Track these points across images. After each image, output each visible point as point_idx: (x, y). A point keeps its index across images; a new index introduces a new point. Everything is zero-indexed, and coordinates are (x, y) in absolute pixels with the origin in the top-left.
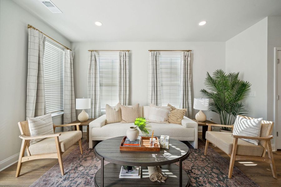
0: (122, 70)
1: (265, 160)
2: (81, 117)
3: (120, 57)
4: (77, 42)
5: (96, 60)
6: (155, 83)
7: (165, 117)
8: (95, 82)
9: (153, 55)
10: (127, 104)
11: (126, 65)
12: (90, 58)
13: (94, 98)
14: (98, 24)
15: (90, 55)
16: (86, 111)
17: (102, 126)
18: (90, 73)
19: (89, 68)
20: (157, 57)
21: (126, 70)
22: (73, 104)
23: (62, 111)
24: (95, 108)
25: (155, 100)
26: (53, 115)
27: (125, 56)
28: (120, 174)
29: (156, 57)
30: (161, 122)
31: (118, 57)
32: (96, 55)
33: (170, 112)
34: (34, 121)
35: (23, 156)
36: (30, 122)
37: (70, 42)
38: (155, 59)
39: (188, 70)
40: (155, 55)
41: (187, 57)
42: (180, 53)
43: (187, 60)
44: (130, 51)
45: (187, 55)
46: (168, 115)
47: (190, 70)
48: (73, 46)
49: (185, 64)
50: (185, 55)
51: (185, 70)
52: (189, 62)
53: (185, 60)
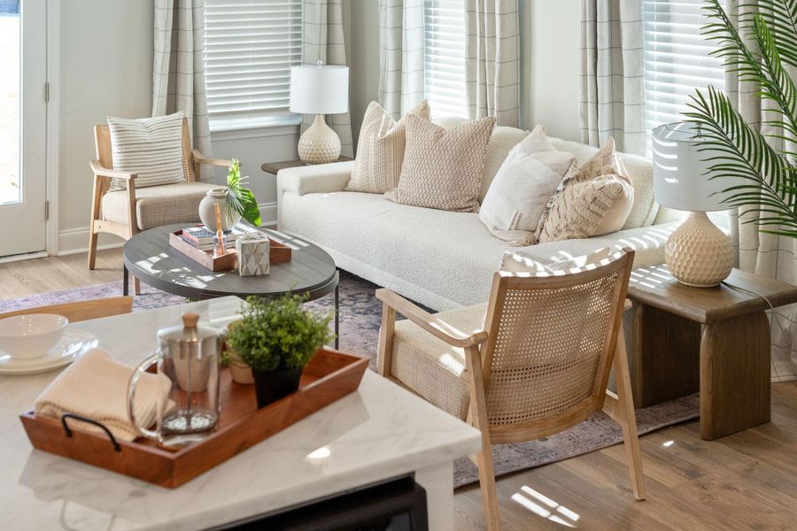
2: (307, 144)
7: (526, 211)
33: (562, 187)
34: (120, 130)
35: (97, 217)
36: (112, 128)
46: (547, 202)
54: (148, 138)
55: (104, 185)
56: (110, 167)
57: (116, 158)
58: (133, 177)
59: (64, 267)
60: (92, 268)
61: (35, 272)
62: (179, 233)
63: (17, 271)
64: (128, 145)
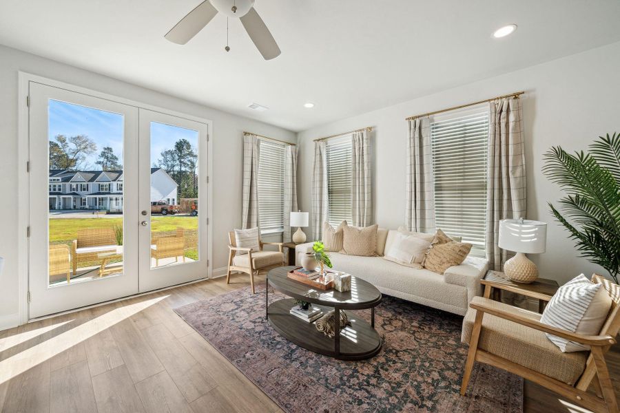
1: (578, 397)
2: (296, 237)
3: (354, 141)
4: (302, 131)
5: (321, 154)
6: (418, 185)
7: (417, 256)
9: (412, 127)
10: (365, 225)
11: (363, 155)
12: (314, 151)
13: (319, 212)
14: (309, 105)
15: (315, 148)
16: (303, 229)
18: (314, 175)
19: (313, 167)
20: (423, 130)
21: (363, 163)
25: (418, 221)
28: (292, 310)
29: (420, 129)
30: (404, 263)
31: (351, 143)
32: (322, 147)
33: (431, 247)
34: (239, 234)
35: (231, 265)
36: (236, 233)
37: (296, 133)
38: (417, 135)
39: (510, 146)
40: (418, 125)
41: (504, 114)
42: (487, 106)
43: (503, 122)
44: (370, 128)
45: (505, 109)
46: (425, 252)
47: (516, 144)
48: (299, 138)
49: (497, 132)
50: (498, 109)
51: (497, 147)
52: (511, 125)
53: (497, 121)
54: (248, 236)
55: (234, 253)
56: (235, 247)
57: (238, 243)
58: (252, 250)
59: (218, 283)
60: (228, 283)
61: (208, 286)
62: (292, 272)
63: (200, 287)
64: (242, 239)
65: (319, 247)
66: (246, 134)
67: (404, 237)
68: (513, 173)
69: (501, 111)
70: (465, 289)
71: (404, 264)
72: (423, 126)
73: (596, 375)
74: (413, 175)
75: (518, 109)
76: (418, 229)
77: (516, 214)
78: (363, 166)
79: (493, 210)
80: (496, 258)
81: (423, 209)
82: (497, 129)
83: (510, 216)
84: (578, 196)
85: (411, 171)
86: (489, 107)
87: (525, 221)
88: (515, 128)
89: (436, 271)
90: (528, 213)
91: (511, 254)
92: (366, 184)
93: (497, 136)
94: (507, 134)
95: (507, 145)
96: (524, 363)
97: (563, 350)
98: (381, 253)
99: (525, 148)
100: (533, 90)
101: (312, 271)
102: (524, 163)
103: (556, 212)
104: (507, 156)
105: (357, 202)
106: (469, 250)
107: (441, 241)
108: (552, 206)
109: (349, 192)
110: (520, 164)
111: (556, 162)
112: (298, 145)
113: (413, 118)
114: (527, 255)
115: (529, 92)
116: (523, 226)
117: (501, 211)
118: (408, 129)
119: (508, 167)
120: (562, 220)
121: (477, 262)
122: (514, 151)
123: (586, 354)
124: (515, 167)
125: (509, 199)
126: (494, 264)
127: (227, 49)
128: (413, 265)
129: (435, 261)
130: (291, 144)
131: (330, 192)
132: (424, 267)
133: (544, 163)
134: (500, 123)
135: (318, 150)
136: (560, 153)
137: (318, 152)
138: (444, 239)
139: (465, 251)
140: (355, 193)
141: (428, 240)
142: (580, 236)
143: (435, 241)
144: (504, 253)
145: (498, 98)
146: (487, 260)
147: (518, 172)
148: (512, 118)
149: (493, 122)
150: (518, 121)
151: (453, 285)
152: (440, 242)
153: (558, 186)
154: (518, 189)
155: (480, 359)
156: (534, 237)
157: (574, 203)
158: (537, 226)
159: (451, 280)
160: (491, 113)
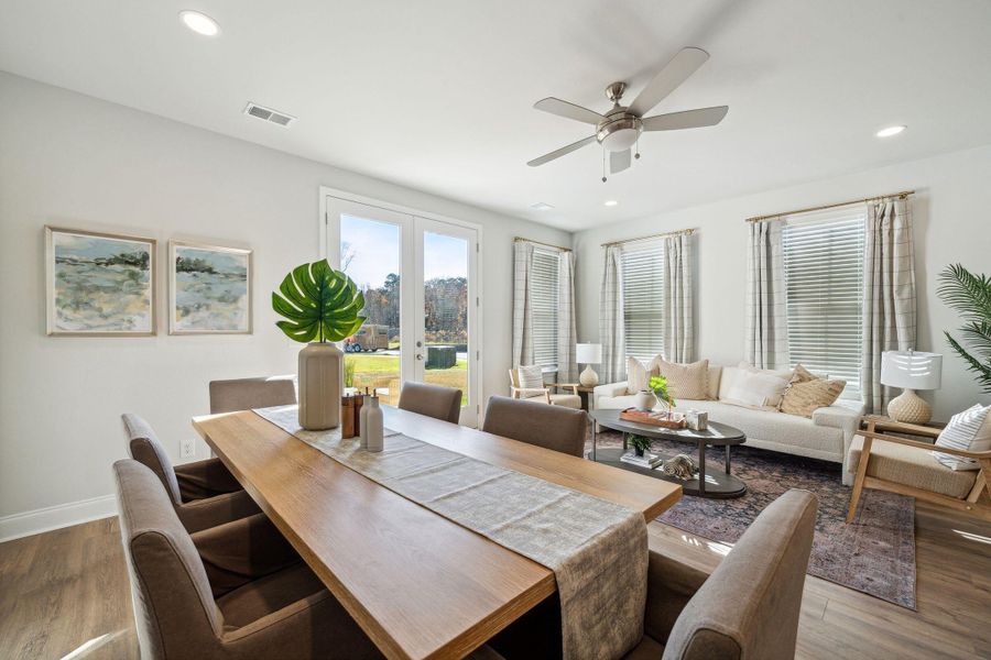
0: (672, 280)
2: (585, 377)
3: (668, 249)
4: (581, 232)
5: (614, 264)
6: (765, 308)
8: (615, 310)
9: (757, 231)
10: (684, 361)
11: (681, 267)
12: (604, 260)
13: (611, 344)
14: (611, 203)
15: (604, 255)
16: (595, 367)
17: (615, 396)
18: (604, 293)
19: (601, 281)
20: (772, 237)
21: (681, 278)
22: (572, 354)
23: (556, 365)
24: (614, 364)
25: (765, 355)
26: (544, 370)
27: (678, 246)
28: (624, 457)
29: (767, 234)
32: (616, 253)
33: (790, 386)
34: (524, 371)
36: (519, 370)
37: (571, 234)
38: (763, 243)
39: (895, 260)
40: (765, 229)
41: (886, 219)
42: (864, 207)
43: (886, 229)
44: (691, 231)
45: (888, 212)
46: (781, 392)
47: (903, 257)
48: (575, 242)
49: (878, 242)
50: (879, 212)
51: (877, 261)
52: (897, 233)
53: (877, 228)
54: (533, 375)
55: (517, 396)
62: (625, 412)
65: (658, 383)
66: (516, 239)
67: (750, 375)
68: (899, 294)
69: (883, 215)
70: (840, 431)
71: (754, 407)
72: (772, 230)
73: (985, 487)
74: (758, 296)
75: (906, 213)
76: (765, 366)
77: (902, 344)
78: (681, 282)
79: (872, 340)
80: (876, 400)
81: (771, 340)
82: (878, 239)
83: (894, 347)
84: (984, 325)
85: (755, 289)
86: (866, 208)
87: (915, 353)
88: (901, 237)
89: (799, 415)
90: (918, 343)
91: (896, 392)
92: (685, 306)
93: (878, 247)
94: (891, 244)
95: (891, 258)
96: (916, 484)
97: (954, 468)
98: (714, 395)
99: (914, 260)
100: (927, 189)
101: (650, 411)
102: (913, 281)
103: (954, 343)
104: (891, 272)
105: (673, 330)
106: (842, 388)
107: (802, 379)
108: (948, 335)
109: (659, 316)
110: (908, 282)
111: (954, 283)
112: (574, 251)
113: (756, 220)
114: (917, 392)
115: (921, 190)
116: (913, 358)
117: (882, 340)
118: (750, 233)
119: (892, 286)
120: (961, 351)
121: (851, 404)
122: (901, 265)
123: (976, 471)
124: (901, 287)
125: (894, 326)
126: (872, 408)
127: (604, 180)
128: (768, 408)
129: (797, 402)
130: (566, 250)
131: (627, 317)
132: (781, 411)
133: (939, 284)
134: (881, 230)
135: (610, 259)
136: (960, 272)
137: (610, 261)
138: (806, 375)
139: (836, 389)
140: (668, 318)
141: (784, 377)
142: (982, 368)
143: (795, 379)
144: (887, 392)
145: (878, 198)
146: (863, 402)
147: (906, 292)
148: (897, 224)
149: (872, 228)
150: (906, 227)
151: (825, 428)
152: (801, 381)
153: (955, 312)
154: (905, 314)
155: (868, 486)
156: (925, 371)
157: (977, 331)
158: (929, 358)
159: (821, 422)
160: (869, 218)
